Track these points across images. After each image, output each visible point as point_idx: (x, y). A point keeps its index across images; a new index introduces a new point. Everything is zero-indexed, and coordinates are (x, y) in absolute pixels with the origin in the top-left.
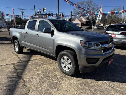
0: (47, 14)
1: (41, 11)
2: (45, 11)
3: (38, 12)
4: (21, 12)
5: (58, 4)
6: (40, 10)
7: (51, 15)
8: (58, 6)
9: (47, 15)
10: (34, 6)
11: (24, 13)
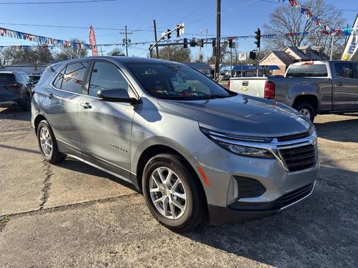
0: (189, 41)
1: (170, 34)
2: (182, 31)
3: (163, 38)
4: (124, 40)
5: (219, 9)
6: (169, 30)
7: (199, 43)
8: (219, 16)
9: (189, 45)
10: (154, 21)
11: (130, 41)
